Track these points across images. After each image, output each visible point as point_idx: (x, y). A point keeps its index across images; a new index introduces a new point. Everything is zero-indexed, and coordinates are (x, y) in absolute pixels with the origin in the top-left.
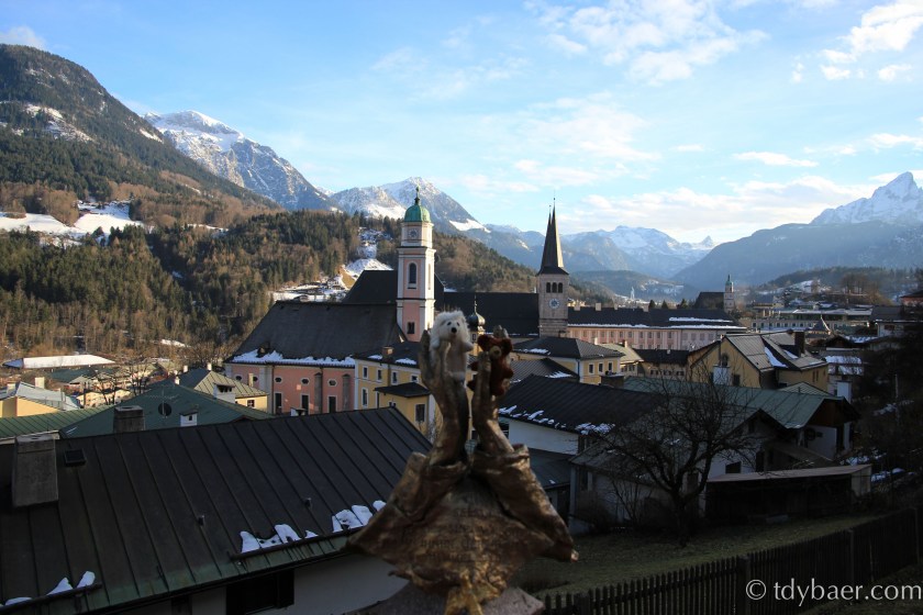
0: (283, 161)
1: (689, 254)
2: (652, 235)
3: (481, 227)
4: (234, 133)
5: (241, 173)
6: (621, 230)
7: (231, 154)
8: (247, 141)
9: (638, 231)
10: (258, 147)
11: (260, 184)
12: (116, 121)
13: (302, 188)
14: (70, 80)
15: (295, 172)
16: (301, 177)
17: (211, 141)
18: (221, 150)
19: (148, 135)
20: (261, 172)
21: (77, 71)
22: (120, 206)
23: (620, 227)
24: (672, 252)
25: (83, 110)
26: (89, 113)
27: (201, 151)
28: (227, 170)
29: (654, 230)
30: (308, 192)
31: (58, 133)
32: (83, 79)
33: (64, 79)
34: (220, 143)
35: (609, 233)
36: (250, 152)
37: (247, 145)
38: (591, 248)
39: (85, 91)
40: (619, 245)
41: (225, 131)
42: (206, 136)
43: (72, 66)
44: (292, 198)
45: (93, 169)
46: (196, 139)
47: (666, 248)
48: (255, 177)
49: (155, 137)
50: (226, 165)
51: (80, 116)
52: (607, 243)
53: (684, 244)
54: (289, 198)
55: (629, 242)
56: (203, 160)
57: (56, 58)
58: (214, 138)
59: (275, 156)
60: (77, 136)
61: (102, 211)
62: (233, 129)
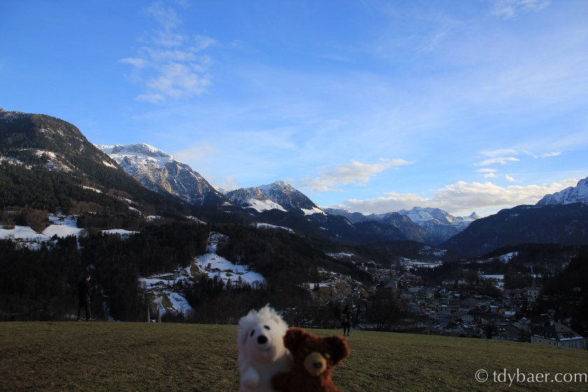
0: (196, 173)
1: (461, 224)
2: (436, 212)
3: (321, 211)
4: (168, 156)
5: (169, 181)
6: (416, 210)
7: (164, 169)
8: (175, 162)
9: (427, 210)
10: (181, 165)
11: (181, 187)
12: (88, 158)
13: (207, 189)
14: (64, 133)
15: (203, 180)
16: (207, 183)
17: (153, 162)
18: (158, 167)
19: (107, 164)
20: (182, 180)
21: (70, 128)
22: (73, 218)
23: (415, 208)
24: (450, 223)
25: (70, 151)
26: (72, 153)
27: (146, 168)
28: (160, 180)
29: (437, 209)
30: (210, 193)
31: (52, 167)
32: (73, 133)
33: (61, 133)
34: (158, 163)
35: (408, 212)
36: (176, 169)
37: (175, 163)
38: (394, 223)
39: (72, 140)
40: (413, 220)
41: (162, 155)
42: (150, 158)
43: (67, 125)
44: (201, 196)
45: (65, 192)
46: (144, 161)
47: (446, 221)
48: (178, 183)
49: (112, 166)
50: (160, 177)
51: (67, 156)
52: (405, 219)
53: (457, 218)
54: (199, 196)
55: (421, 217)
56: (146, 174)
57: (59, 120)
58: (155, 160)
59: (191, 170)
60: (62, 169)
61: (61, 223)
62: (166, 154)
